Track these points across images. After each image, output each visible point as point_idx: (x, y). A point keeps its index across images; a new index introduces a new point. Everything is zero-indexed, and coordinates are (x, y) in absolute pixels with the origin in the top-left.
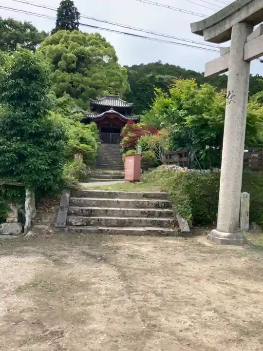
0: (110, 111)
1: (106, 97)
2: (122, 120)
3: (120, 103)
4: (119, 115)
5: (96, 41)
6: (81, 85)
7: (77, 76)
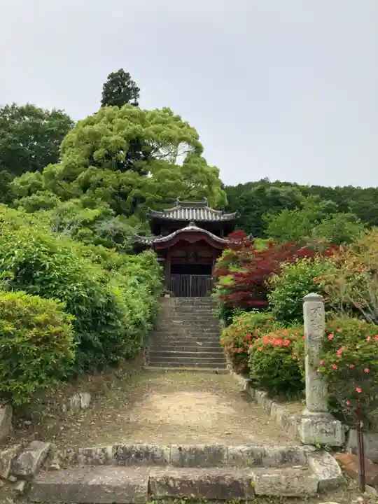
0: (188, 228)
1: (180, 207)
2: (214, 245)
3: (207, 215)
4: (207, 235)
5: (162, 118)
6: (135, 191)
7: (129, 176)
